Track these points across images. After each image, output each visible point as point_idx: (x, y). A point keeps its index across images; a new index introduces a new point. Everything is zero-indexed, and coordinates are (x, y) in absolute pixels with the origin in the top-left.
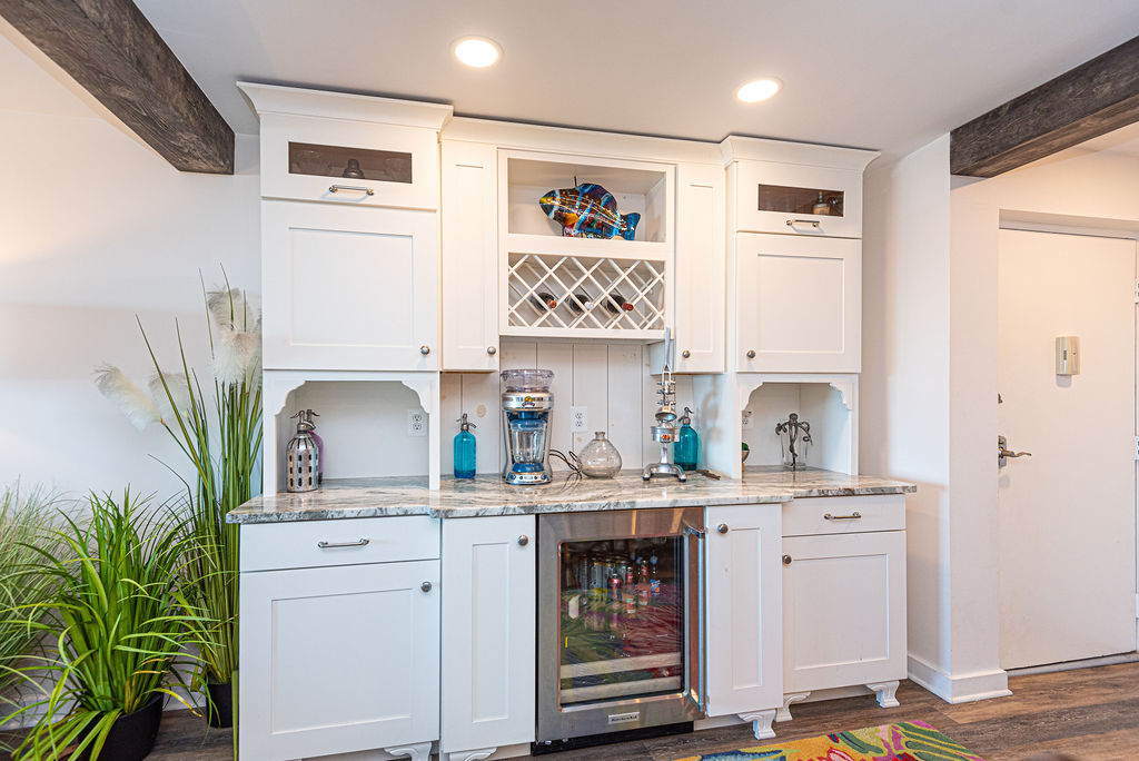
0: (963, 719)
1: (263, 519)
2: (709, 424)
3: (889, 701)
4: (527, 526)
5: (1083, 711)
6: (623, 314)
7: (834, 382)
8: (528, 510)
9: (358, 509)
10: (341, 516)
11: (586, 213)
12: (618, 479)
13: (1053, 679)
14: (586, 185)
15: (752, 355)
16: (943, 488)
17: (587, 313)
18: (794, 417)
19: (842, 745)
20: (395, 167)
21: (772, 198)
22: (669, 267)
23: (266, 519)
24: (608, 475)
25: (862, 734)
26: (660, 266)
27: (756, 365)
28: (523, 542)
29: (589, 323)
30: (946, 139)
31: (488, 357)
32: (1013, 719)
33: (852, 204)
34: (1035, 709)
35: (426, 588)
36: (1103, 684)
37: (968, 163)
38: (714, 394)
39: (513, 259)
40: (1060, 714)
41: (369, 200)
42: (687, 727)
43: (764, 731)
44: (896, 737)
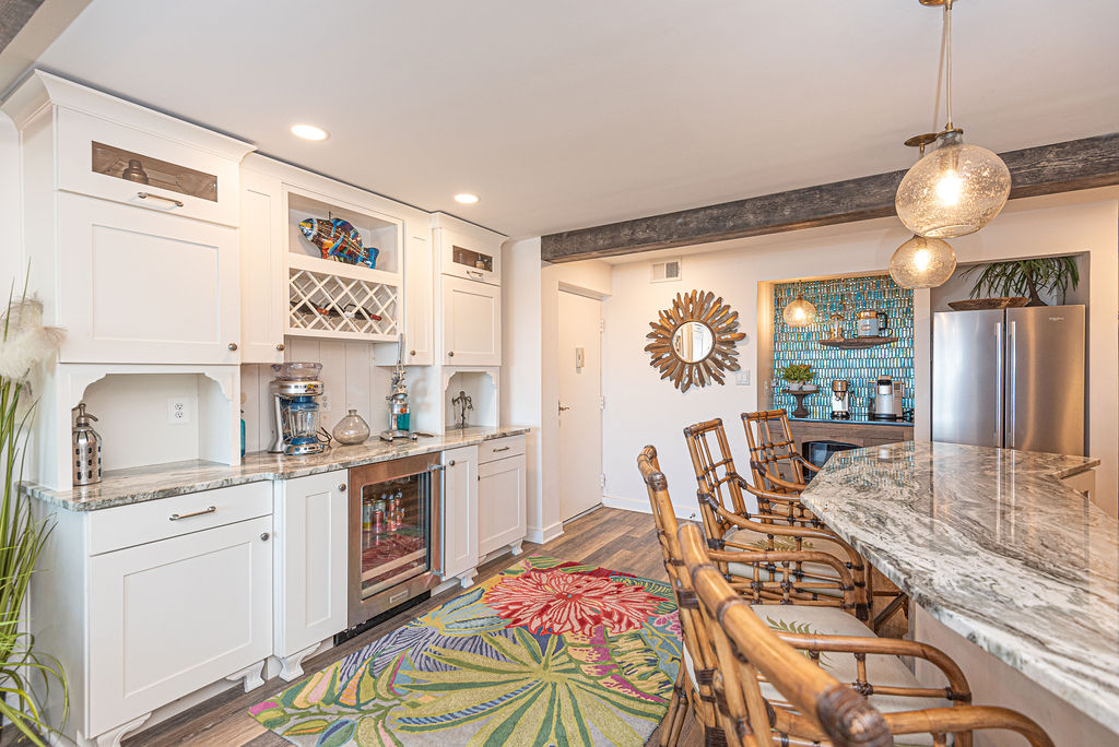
0: (550, 548)
1: (117, 502)
2: (418, 400)
3: (518, 551)
4: (343, 477)
5: (589, 531)
6: (371, 322)
7: (490, 372)
8: (345, 465)
9: (207, 483)
10: (193, 490)
11: (339, 241)
12: (366, 444)
13: (577, 523)
14: (338, 220)
15: (452, 355)
16: (537, 429)
17: (346, 320)
18: (462, 393)
19: (506, 575)
20: (201, 185)
21: (462, 256)
22: (400, 290)
23: (121, 502)
24: (359, 442)
25: (512, 568)
26: (393, 288)
27: (454, 360)
28: (343, 489)
29: (346, 328)
30: (538, 240)
31: (276, 352)
32: (567, 542)
33: (496, 264)
34: (573, 536)
35: (266, 537)
36: (593, 520)
37: (549, 256)
38: (423, 380)
39: (293, 272)
40: (582, 535)
41: (178, 210)
42: (427, 595)
43: (467, 583)
44: (527, 564)
